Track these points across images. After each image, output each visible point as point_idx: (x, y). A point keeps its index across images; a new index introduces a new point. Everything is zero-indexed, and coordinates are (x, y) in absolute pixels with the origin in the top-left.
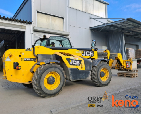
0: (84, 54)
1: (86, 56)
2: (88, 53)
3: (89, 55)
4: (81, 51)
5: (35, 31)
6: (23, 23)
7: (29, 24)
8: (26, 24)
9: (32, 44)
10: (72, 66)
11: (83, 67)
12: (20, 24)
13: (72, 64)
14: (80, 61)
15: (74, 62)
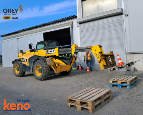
0: (47, 52)
1: (49, 53)
2: (50, 51)
3: (51, 52)
4: (46, 50)
5: (80, 23)
6: (71, 20)
7: (75, 18)
8: (73, 19)
9: (79, 38)
10: (23, 63)
11: (28, 63)
12: (69, 21)
13: (23, 62)
14: (27, 59)
15: (24, 60)
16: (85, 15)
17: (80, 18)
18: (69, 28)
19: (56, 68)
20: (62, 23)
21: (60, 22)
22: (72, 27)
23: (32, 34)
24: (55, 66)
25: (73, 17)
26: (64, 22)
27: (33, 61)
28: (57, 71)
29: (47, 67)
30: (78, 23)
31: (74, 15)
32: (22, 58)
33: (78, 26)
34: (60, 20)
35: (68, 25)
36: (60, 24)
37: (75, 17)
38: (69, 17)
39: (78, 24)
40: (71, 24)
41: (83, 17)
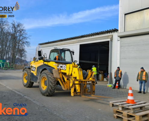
5: (121, 37)
6: (110, 33)
7: (115, 32)
8: (113, 32)
9: (119, 52)
10: (32, 72)
11: (36, 73)
12: (108, 34)
13: (32, 70)
14: (35, 68)
15: (33, 69)
16: (127, 29)
17: (121, 32)
18: (109, 41)
19: (64, 83)
20: (100, 36)
21: (98, 35)
22: (112, 41)
23: (69, 45)
24: (63, 81)
25: (114, 30)
26: (103, 34)
27: (41, 70)
28: (65, 87)
29: (53, 78)
30: (118, 36)
31: (115, 29)
32: (32, 66)
33: (119, 40)
34: (99, 33)
35: (108, 38)
36: (98, 36)
37: (116, 30)
38: (109, 30)
39: (119, 38)
40: (111, 37)
41: (124, 31)
